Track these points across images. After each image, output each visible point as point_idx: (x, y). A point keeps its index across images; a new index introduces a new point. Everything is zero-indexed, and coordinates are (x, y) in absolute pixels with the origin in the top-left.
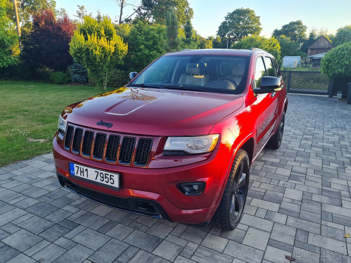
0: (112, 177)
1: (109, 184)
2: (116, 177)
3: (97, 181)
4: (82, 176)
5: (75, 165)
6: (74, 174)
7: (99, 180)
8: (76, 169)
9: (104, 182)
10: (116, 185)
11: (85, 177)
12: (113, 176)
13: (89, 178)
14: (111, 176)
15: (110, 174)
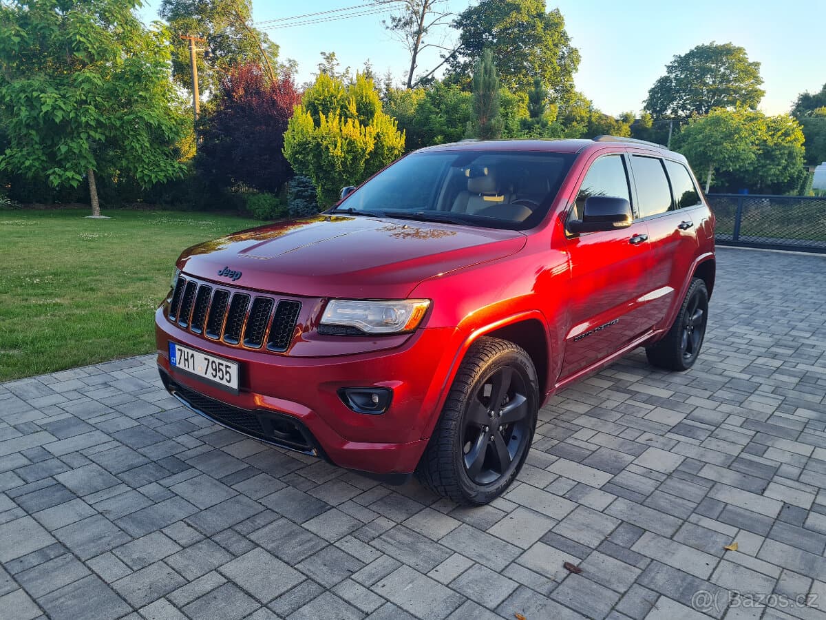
0: (228, 369)
1: (224, 382)
2: (234, 369)
3: (206, 376)
4: (186, 369)
5: (177, 347)
6: (176, 364)
7: (209, 376)
8: (178, 354)
9: (217, 380)
10: (234, 384)
11: (191, 370)
12: (230, 367)
13: (195, 372)
14: (227, 366)
15: (225, 363)
